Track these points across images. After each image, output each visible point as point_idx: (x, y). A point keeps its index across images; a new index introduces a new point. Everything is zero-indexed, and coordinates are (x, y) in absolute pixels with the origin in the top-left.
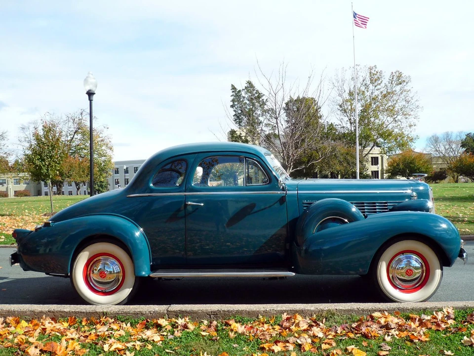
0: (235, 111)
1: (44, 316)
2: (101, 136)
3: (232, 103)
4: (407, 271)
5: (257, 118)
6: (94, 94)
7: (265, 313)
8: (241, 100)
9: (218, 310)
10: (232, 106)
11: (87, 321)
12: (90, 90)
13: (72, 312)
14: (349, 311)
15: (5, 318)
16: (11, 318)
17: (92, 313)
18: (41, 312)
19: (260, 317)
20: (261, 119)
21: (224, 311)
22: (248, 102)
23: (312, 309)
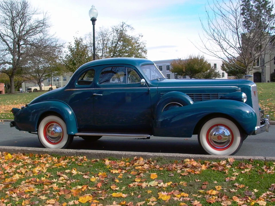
0: (244, 18)
1: (19, 153)
2: (138, 42)
3: (242, 12)
4: (218, 137)
5: (264, 23)
6: (96, 20)
7: (125, 156)
8: (250, 8)
9: (101, 153)
10: (242, 14)
11: (38, 155)
12: (93, 18)
13: (32, 150)
14: (171, 157)
15: (2, 152)
16: (4, 153)
17: (41, 152)
18: (18, 150)
19: (123, 158)
20: (267, 23)
21: (104, 154)
22: (256, 10)
23: (151, 155)
